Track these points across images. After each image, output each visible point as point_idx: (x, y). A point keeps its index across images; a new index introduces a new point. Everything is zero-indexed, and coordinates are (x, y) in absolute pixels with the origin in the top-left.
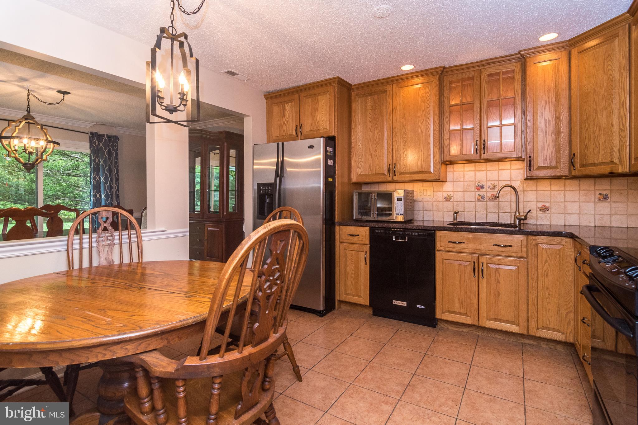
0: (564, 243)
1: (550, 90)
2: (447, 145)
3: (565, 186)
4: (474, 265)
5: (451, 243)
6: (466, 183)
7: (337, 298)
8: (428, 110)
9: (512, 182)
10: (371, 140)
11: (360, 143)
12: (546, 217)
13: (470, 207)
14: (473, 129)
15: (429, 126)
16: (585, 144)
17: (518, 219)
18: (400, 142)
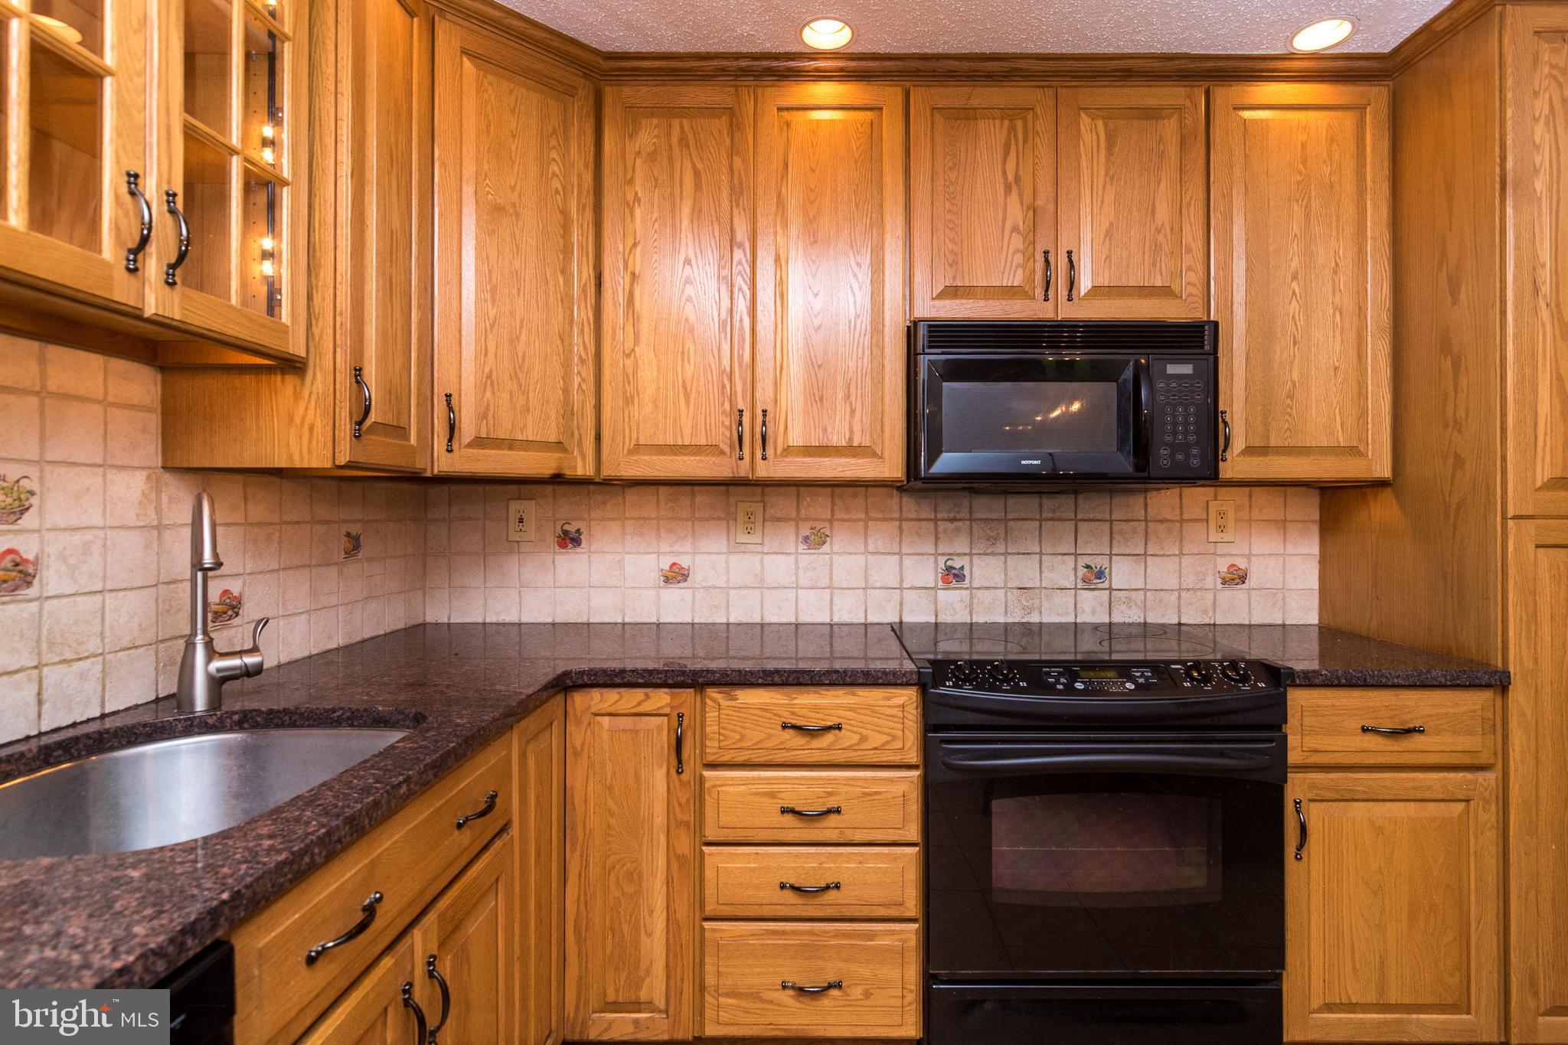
9: (113, 473)
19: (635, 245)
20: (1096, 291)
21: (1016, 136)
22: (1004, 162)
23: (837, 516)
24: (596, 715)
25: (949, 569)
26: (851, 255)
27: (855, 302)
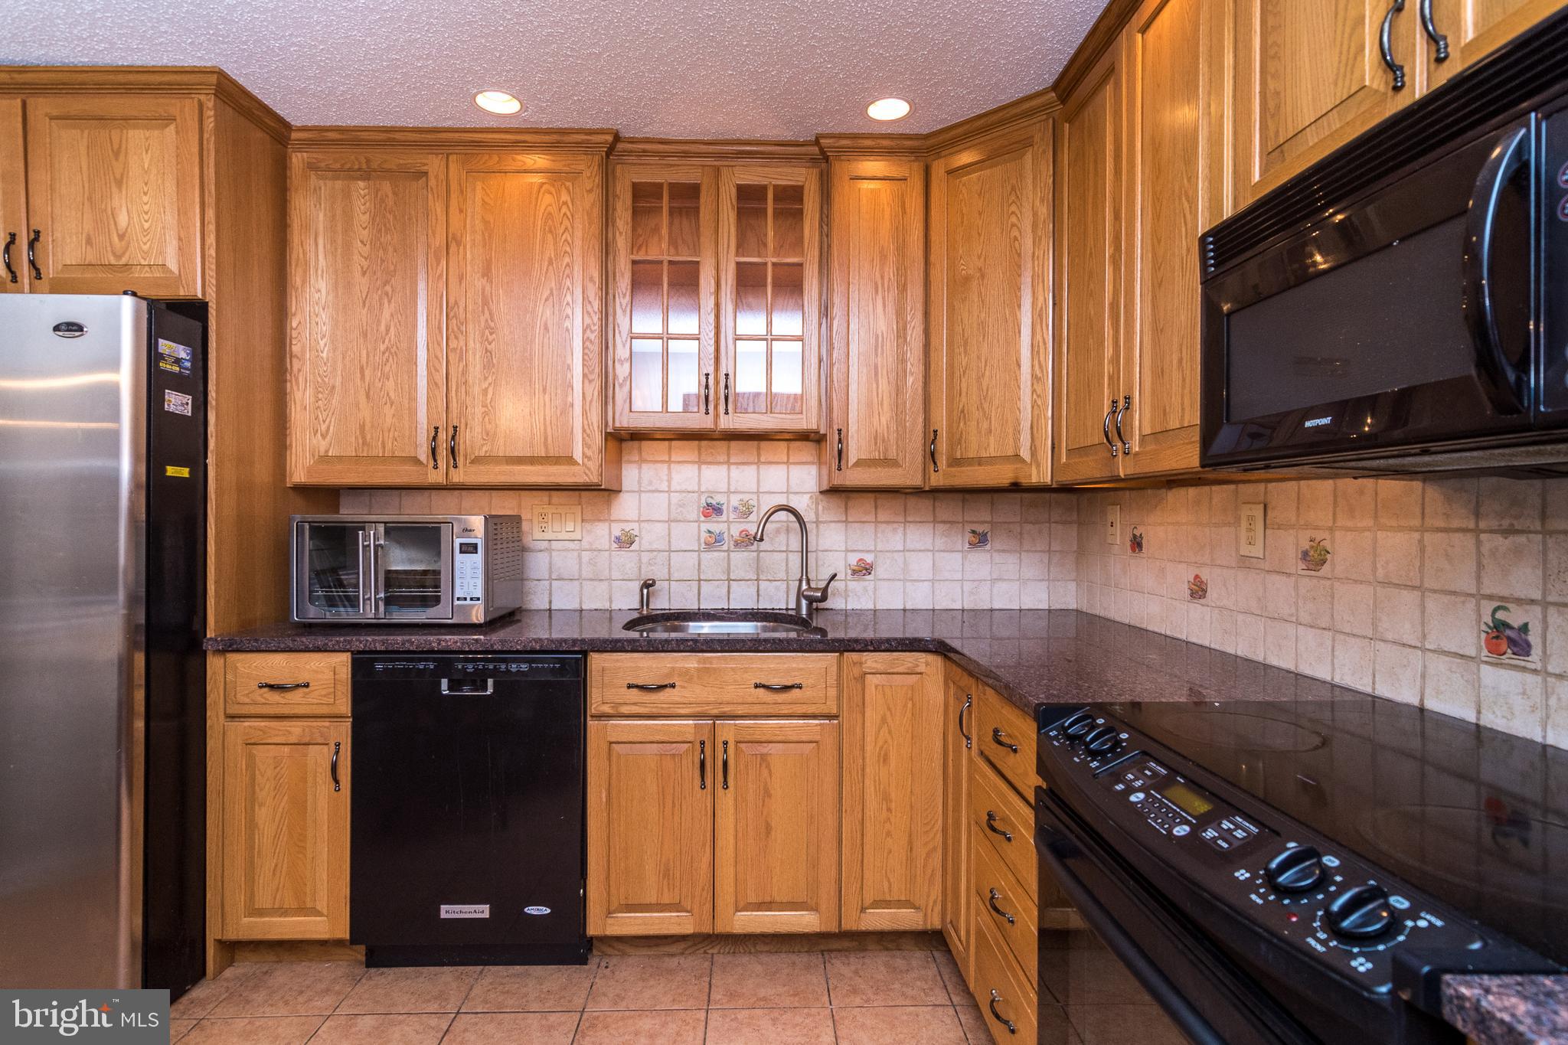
0: (922, 668)
1: (886, 256)
2: (625, 380)
3: (905, 512)
4: (703, 751)
5: (634, 691)
6: (675, 498)
7: (213, 933)
8: (567, 260)
9: (791, 496)
10: (365, 335)
11: (322, 343)
12: (865, 589)
13: (684, 565)
14: (698, 339)
15: (569, 311)
16: (961, 406)
17: (807, 598)
18: (474, 354)
23: (1339, 524)
25: (1501, 627)
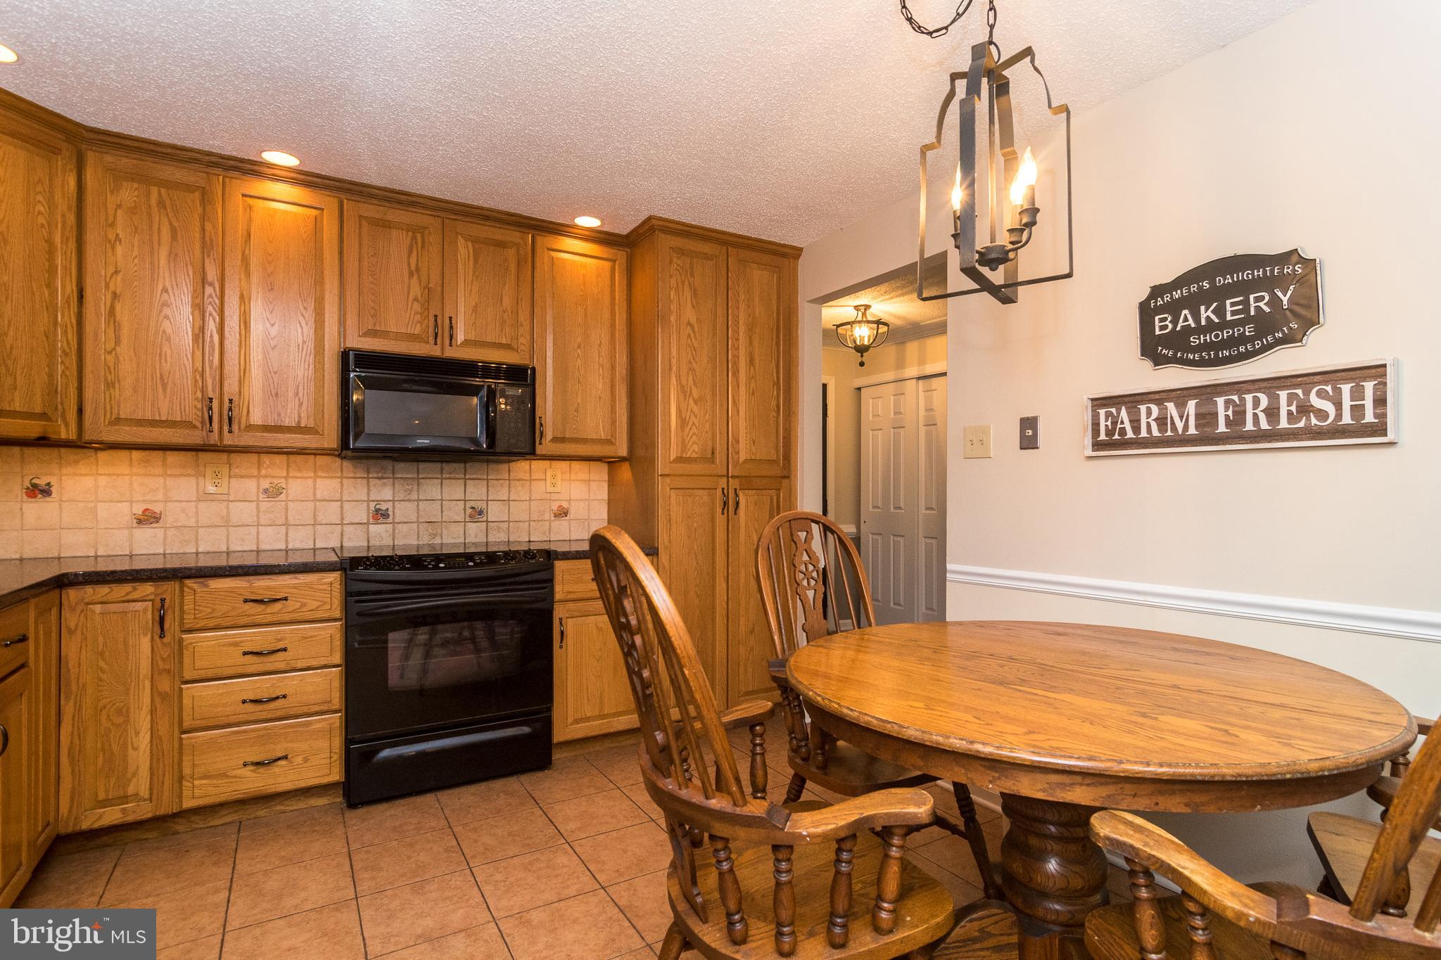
19: (116, 272)
20: (467, 342)
21: (416, 243)
22: (409, 257)
23: (291, 475)
24: (88, 604)
25: (377, 510)
26: (300, 302)
27: (303, 333)
